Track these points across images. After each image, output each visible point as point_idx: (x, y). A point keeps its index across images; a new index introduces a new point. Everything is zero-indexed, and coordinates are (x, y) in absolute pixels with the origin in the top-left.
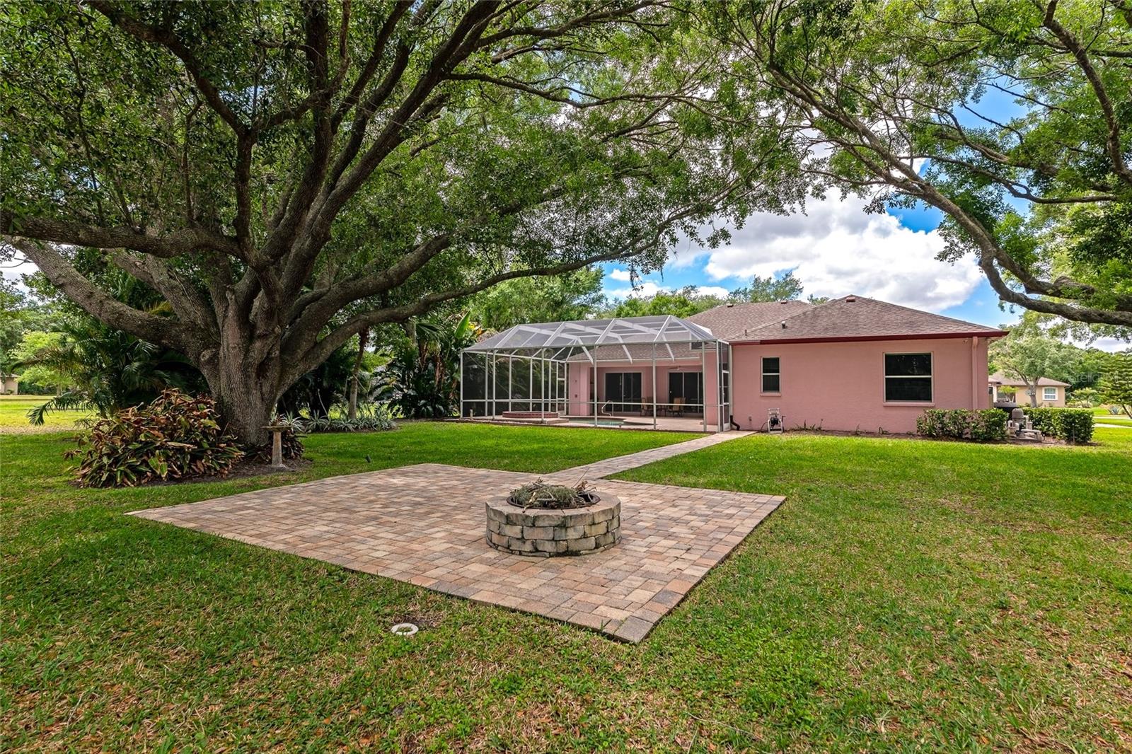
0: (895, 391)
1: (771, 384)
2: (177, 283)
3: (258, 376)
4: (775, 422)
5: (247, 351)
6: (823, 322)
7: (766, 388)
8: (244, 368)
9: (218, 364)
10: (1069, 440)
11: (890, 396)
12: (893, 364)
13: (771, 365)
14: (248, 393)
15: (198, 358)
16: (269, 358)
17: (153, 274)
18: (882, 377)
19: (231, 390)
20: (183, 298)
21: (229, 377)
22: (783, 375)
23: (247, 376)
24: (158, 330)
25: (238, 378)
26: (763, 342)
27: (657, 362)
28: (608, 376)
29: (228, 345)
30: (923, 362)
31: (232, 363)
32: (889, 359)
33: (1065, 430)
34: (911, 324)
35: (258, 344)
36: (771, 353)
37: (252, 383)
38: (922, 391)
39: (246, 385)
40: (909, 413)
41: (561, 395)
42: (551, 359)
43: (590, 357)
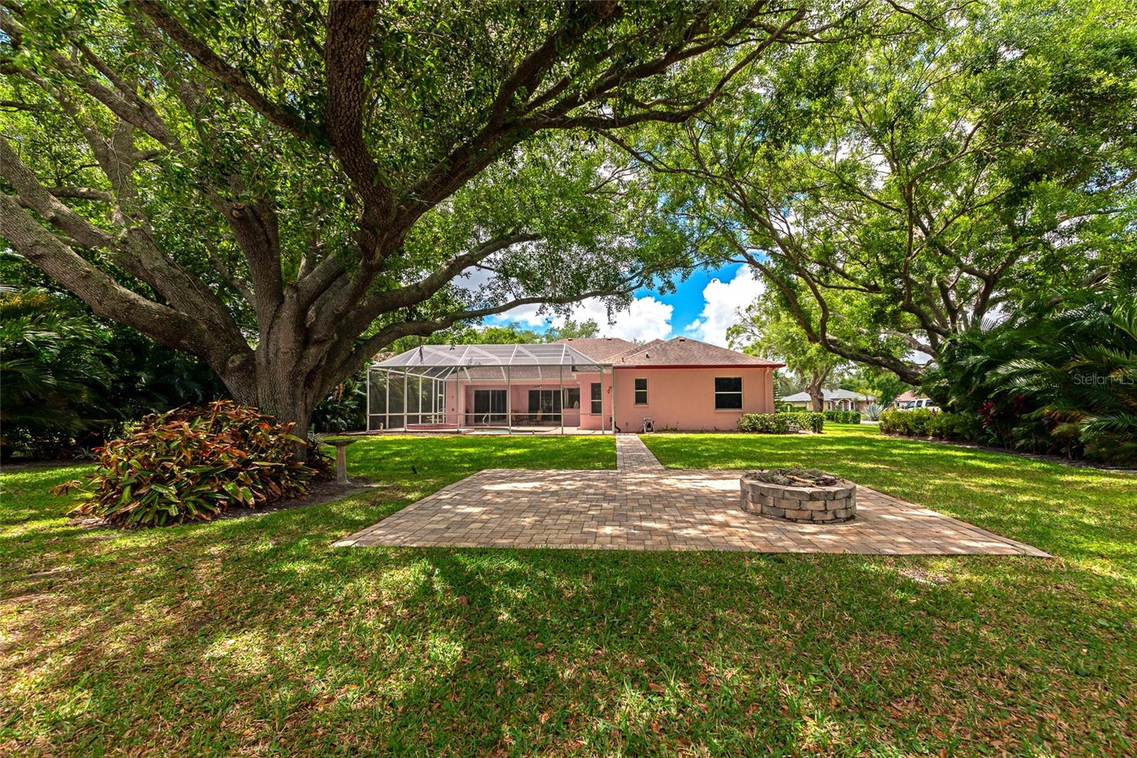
0: (722, 403)
1: (641, 399)
2: (179, 272)
3: (305, 384)
4: (649, 426)
5: (300, 357)
6: (672, 355)
7: (637, 401)
8: (293, 377)
9: (254, 370)
10: (814, 431)
11: (718, 407)
12: (721, 384)
13: (641, 384)
14: (294, 404)
15: (223, 365)
16: (317, 367)
17: (143, 256)
18: (712, 392)
19: (276, 401)
20: (190, 292)
21: (273, 385)
22: (650, 391)
23: (294, 384)
24: (179, 327)
25: (284, 387)
26: (637, 367)
27: (515, 382)
28: (478, 394)
29: (278, 350)
30: (736, 384)
31: (280, 370)
32: (717, 380)
33: (812, 425)
34: (728, 357)
35: (313, 350)
36: (641, 375)
37: (299, 392)
38: (735, 402)
39: (293, 396)
40: (728, 416)
42: (434, 378)
43: (468, 377)
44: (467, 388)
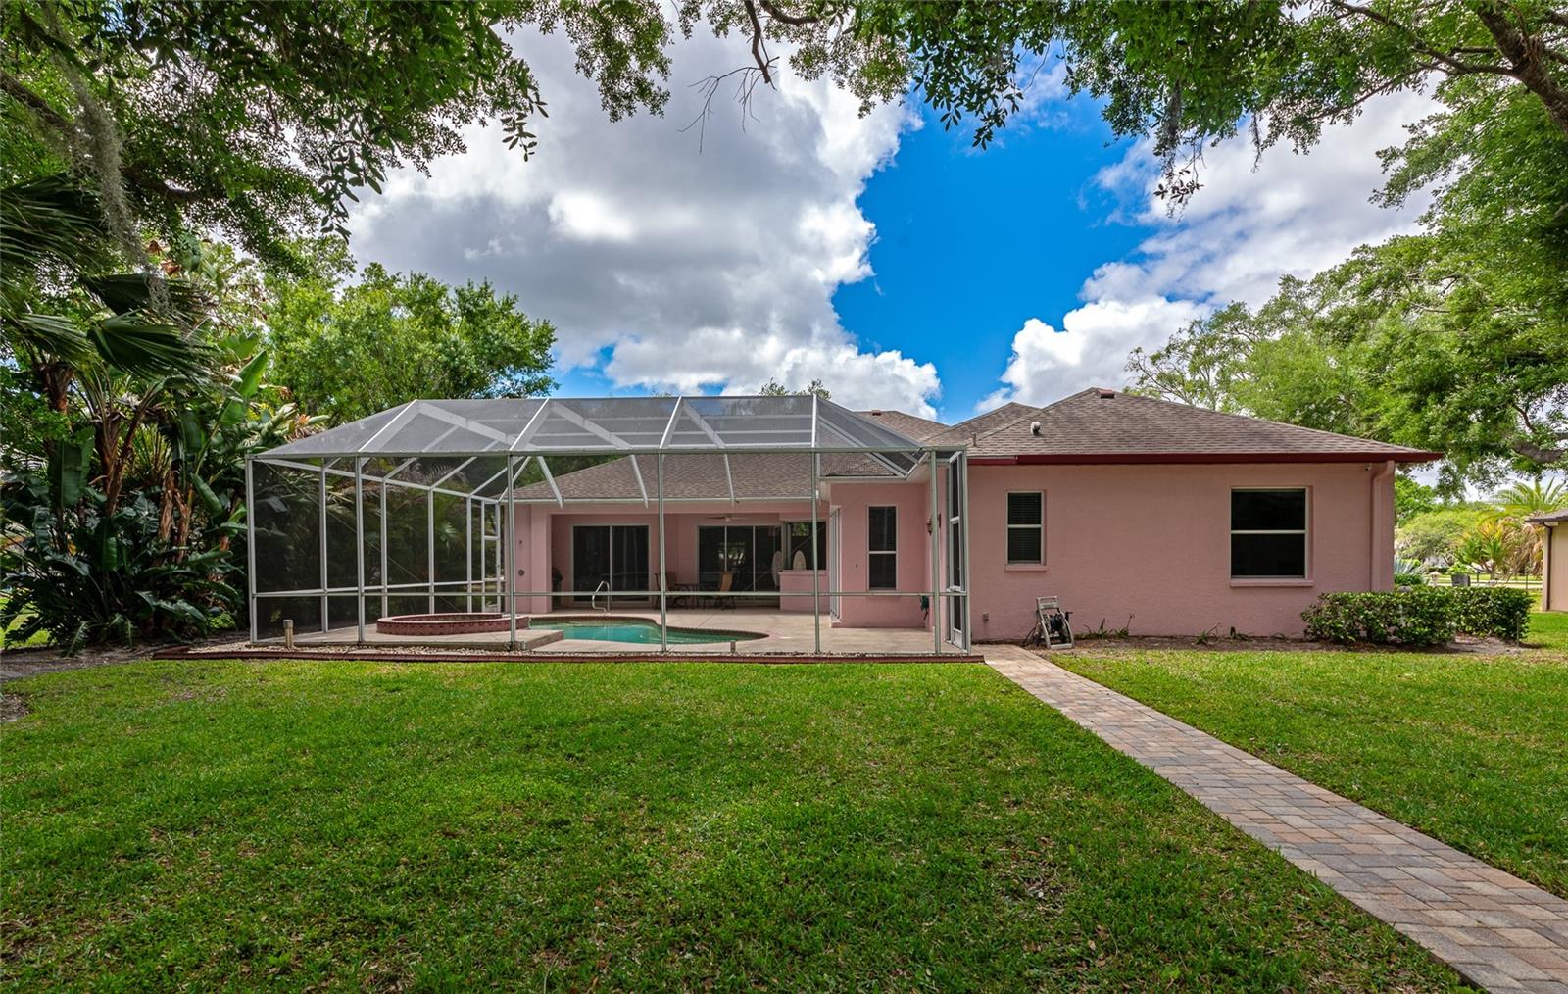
0: (1248, 560)
1: (1025, 548)
7: (1014, 555)
11: (1238, 570)
12: (1248, 508)
13: (1025, 508)
22: (1052, 526)
26: (1023, 460)
27: (667, 505)
28: (581, 533)
30: (1292, 506)
32: (1237, 497)
36: (1026, 482)
38: (1288, 560)
41: (491, 571)
42: (472, 496)
43: (556, 491)
44: (557, 521)
